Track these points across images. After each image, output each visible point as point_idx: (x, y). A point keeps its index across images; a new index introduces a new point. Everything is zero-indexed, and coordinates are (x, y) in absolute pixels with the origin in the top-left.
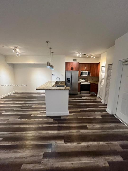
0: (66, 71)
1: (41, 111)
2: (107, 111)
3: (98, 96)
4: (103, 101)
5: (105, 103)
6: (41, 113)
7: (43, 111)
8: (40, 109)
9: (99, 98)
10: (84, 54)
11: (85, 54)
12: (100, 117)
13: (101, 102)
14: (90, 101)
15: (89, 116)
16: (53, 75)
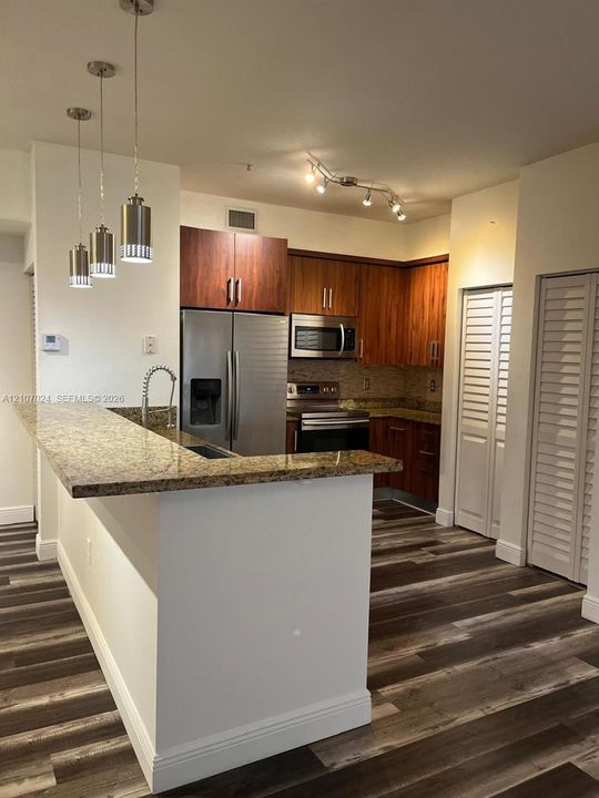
0: (182, 308)
1: (60, 758)
2: (585, 614)
3: (443, 515)
4: (510, 550)
5: (527, 565)
6: (65, 773)
7: (73, 754)
8: (26, 737)
9: (456, 527)
10: (344, 175)
11: (350, 183)
12: (586, 669)
13: (491, 560)
14: (418, 562)
15: (521, 687)
16: (51, 339)
